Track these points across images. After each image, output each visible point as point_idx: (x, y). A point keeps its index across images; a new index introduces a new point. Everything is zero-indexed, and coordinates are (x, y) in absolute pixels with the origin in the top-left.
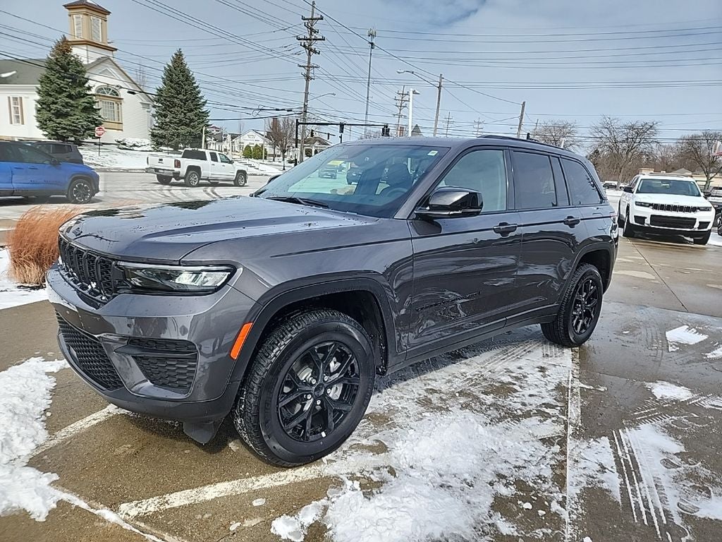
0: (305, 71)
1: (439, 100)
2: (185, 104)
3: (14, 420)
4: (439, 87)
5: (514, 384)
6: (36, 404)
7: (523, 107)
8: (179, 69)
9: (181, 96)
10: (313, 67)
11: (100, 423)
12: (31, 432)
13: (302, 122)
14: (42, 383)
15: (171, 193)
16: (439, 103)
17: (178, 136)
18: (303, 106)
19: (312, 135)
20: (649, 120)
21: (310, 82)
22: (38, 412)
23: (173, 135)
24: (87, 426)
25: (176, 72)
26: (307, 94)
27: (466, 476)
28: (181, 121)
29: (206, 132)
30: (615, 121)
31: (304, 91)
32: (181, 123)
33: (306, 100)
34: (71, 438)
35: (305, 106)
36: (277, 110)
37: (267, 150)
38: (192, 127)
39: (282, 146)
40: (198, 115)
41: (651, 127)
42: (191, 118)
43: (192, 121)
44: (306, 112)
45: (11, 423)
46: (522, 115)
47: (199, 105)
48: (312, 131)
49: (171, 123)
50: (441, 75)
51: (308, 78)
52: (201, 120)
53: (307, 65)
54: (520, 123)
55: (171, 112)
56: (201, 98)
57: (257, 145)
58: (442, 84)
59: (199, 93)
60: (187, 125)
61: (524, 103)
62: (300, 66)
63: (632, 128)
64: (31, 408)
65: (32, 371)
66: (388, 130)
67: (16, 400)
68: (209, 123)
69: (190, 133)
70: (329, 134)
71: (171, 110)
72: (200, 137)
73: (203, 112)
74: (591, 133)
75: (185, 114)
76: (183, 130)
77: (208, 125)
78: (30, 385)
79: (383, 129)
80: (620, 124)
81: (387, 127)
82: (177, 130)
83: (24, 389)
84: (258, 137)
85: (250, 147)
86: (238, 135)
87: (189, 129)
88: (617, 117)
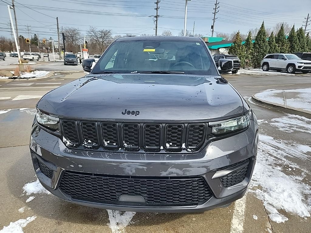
4: (13, 6)
7: (57, 20)
20: (108, 29)
30: (95, 29)
41: (109, 32)
46: (58, 24)
54: (58, 27)
58: (14, 4)
61: (57, 18)
63: (102, 32)
74: (87, 34)
80: (97, 30)
88: (95, 27)
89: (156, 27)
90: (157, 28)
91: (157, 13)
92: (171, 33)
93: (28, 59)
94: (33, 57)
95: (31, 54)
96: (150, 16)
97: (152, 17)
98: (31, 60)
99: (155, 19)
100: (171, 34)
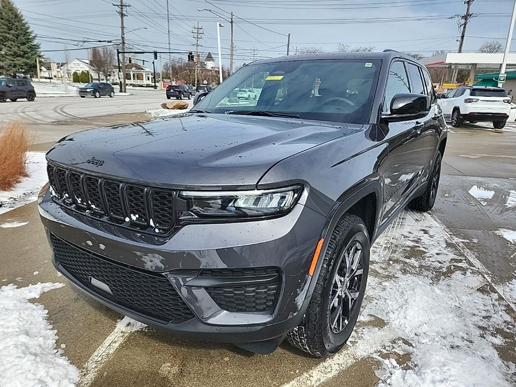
0: (119, 10)
1: (232, 33)
2: (17, 38)
3: (37, 363)
4: (232, 22)
5: (419, 247)
6: (45, 337)
7: (289, 38)
8: (7, 8)
9: (12, 32)
10: (126, 6)
11: (122, 346)
12: (62, 372)
13: (121, 51)
14: (35, 313)
15: (26, 115)
16: (232, 35)
17: (15, 66)
18: (121, 38)
19: (130, 62)
21: (125, 18)
22: (51, 346)
23: (10, 66)
24: (112, 351)
25: (5, 10)
26: (123, 28)
27: (461, 334)
28: (15, 53)
29: (40, 62)
30: (347, 47)
31: (121, 26)
32: (15, 55)
33: (123, 34)
34: (104, 368)
35: (123, 38)
36: (100, 41)
37: (92, 75)
38: (27, 58)
39: (104, 72)
40: (31, 47)
41: (370, 51)
42: (25, 50)
43: (25, 53)
44: (124, 43)
45: (37, 367)
46: (288, 44)
47: (30, 39)
48: (130, 58)
49: (6, 55)
50: (232, 12)
51: (122, 15)
52: (34, 52)
53: (120, 4)
54: (288, 49)
55: (5, 45)
56: (31, 33)
57: (83, 72)
58: (233, 20)
59: (29, 28)
60: (22, 57)
61: (289, 35)
62: (114, 5)
64: (42, 343)
65: (16, 302)
66: (193, 57)
67: (23, 338)
68: (41, 54)
69: (26, 64)
70: (143, 61)
71: (4, 44)
72: (35, 67)
73: (35, 45)
75: (18, 47)
76: (20, 61)
77: (40, 56)
78: (25, 318)
79: (189, 56)
81: (191, 53)
82: (13, 61)
83: (21, 324)
84: (82, 65)
85: (77, 73)
86: (64, 64)
87: (24, 60)
88: (348, 45)
89: (463, 37)
90: (465, 38)
91: (468, 10)
92: (500, 46)
93: (243, 97)
94: (249, 95)
95: (248, 90)
96: (451, 18)
97: (457, 19)
98: (246, 99)
99: (463, 21)
100: (501, 48)
